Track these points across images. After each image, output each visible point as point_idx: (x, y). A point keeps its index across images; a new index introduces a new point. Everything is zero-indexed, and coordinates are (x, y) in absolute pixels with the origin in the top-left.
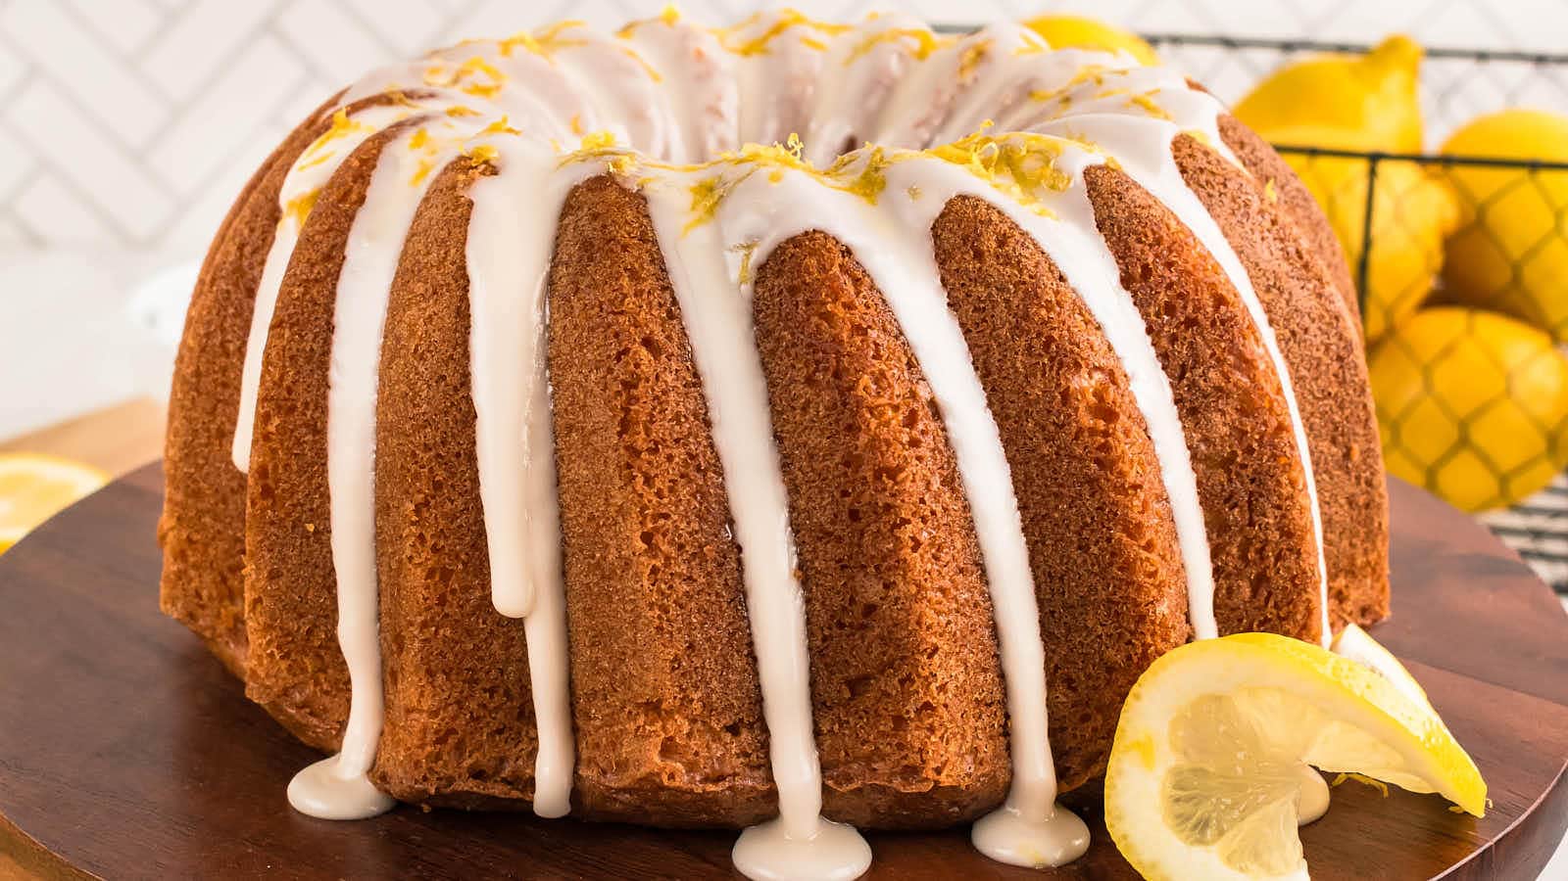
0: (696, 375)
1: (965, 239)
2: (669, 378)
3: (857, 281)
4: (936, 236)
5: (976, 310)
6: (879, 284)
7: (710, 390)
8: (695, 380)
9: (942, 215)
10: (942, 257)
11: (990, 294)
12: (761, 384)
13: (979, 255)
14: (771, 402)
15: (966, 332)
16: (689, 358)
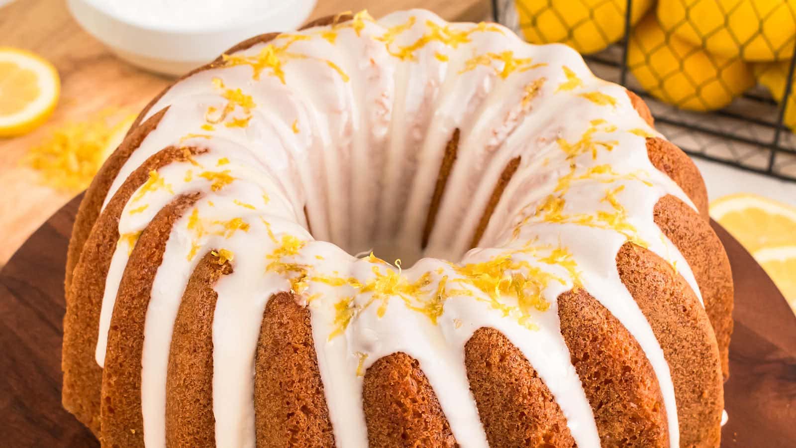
0: (330, 424)
1: (482, 356)
2: (315, 429)
3: (419, 382)
4: (467, 352)
5: (484, 394)
6: (432, 383)
7: (337, 431)
8: (329, 427)
9: (472, 339)
10: (469, 363)
11: (493, 388)
12: (364, 430)
13: (489, 365)
14: (369, 438)
15: (478, 404)
16: (326, 414)
